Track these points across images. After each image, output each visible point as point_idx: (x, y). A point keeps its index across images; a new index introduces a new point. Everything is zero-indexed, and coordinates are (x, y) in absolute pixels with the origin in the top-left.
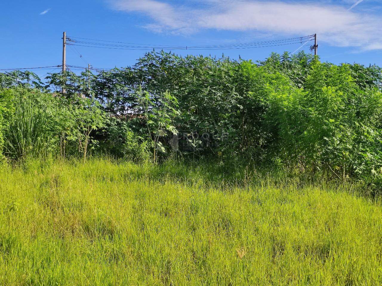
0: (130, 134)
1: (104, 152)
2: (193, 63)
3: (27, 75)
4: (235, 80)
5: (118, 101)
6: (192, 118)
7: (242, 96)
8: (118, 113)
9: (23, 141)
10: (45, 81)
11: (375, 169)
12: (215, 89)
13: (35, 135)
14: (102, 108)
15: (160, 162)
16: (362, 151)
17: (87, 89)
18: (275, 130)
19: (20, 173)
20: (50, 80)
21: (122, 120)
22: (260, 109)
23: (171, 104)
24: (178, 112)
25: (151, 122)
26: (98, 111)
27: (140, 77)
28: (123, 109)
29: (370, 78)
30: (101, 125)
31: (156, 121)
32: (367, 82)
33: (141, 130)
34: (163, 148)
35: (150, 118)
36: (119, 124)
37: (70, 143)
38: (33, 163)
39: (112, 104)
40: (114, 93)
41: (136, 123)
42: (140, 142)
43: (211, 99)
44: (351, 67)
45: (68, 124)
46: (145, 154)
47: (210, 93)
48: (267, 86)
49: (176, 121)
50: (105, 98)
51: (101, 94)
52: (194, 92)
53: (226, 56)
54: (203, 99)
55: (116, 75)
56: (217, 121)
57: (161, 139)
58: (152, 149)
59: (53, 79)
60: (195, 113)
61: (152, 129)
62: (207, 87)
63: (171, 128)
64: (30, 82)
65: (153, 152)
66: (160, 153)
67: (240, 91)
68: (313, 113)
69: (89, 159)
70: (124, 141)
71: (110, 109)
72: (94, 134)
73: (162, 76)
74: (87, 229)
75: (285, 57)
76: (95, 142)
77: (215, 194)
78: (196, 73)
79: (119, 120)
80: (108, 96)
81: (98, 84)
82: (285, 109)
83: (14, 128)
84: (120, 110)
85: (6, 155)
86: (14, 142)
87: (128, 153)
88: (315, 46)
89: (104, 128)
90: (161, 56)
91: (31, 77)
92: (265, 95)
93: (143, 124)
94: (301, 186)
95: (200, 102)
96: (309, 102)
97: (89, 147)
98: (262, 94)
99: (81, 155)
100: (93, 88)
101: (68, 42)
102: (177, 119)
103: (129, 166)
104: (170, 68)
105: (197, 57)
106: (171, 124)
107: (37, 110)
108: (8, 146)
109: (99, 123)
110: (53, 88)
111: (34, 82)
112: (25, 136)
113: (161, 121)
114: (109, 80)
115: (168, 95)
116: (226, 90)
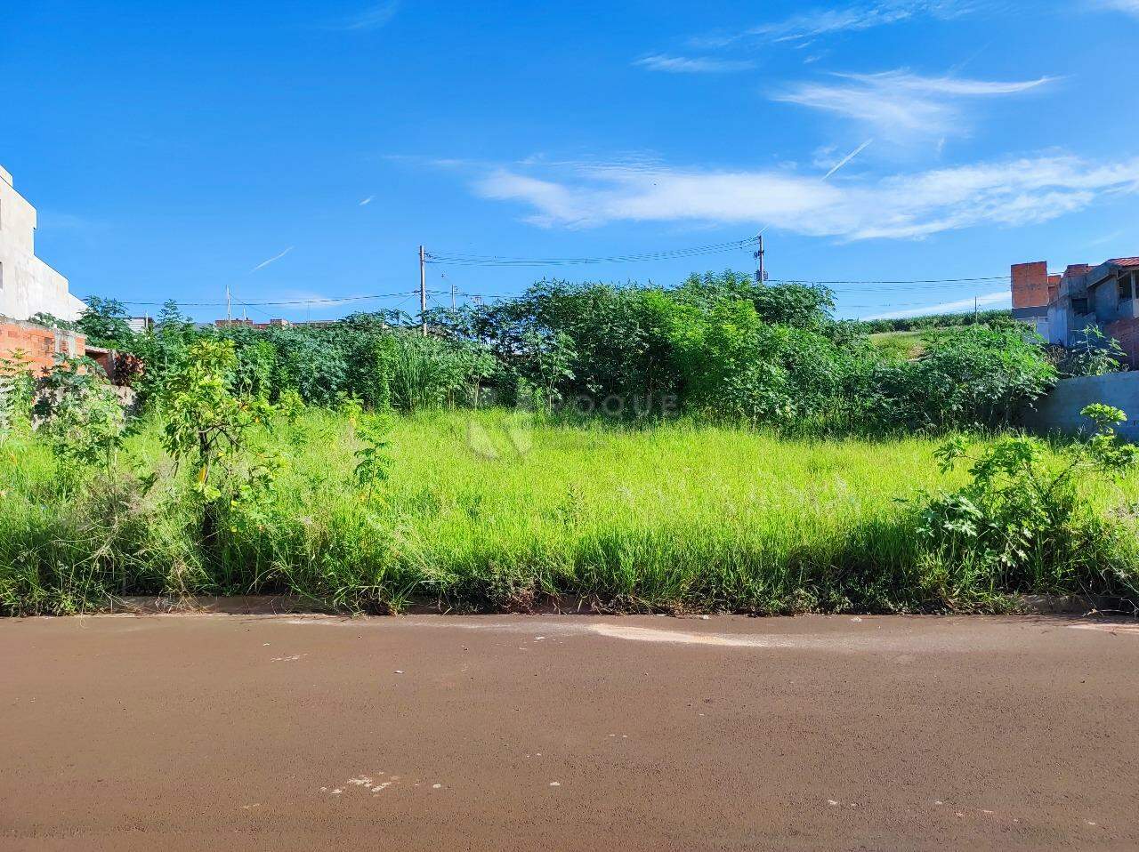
0: (521, 381)
2: (591, 292)
3: (397, 314)
4: (641, 314)
5: (503, 341)
6: (591, 360)
7: (647, 332)
8: (505, 355)
9: (410, 391)
11: (780, 409)
12: (616, 326)
13: (421, 385)
17: (467, 328)
21: (510, 363)
22: (667, 347)
23: (567, 347)
24: (575, 354)
25: (545, 367)
27: (528, 311)
29: (810, 302)
30: (490, 371)
31: (551, 365)
33: (532, 375)
34: (560, 396)
35: (544, 362)
36: (506, 369)
38: (421, 413)
39: (498, 346)
40: (499, 332)
41: (527, 367)
42: (534, 389)
43: (615, 338)
45: (456, 371)
46: (540, 402)
47: (611, 330)
49: (573, 364)
50: (488, 339)
51: (483, 333)
52: (592, 328)
54: (603, 337)
55: (499, 310)
56: (621, 362)
57: (557, 385)
58: (547, 396)
60: (595, 354)
61: (546, 374)
62: (607, 324)
63: (567, 372)
64: (400, 323)
65: (548, 399)
66: (556, 401)
67: (646, 328)
69: (480, 409)
70: (516, 388)
71: (495, 352)
72: (485, 382)
73: (556, 308)
76: (486, 390)
78: (595, 306)
79: (507, 364)
80: (493, 336)
81: (479, 321)
84: (506, 351)
85: (395, 406)
86: (401, 394)
87: (521, 400)
88: (761, 252)
89: (493, 374)
90: (553, 286)
91: (400, 316)
93: (536, 368)
95: (599, 340)
97: (480, 396)
99: (472, 404)
100: (474, 326)
102: (573, 362)
104: (564, 298)
105: (598, 283)
106: (568, 367)
108: (396, 398)
109: (487, 370)
111: (404, 322)
112: (412, 386)
113: (555, 365)
114: (492, 315)
115: (563, 336)
116: (631, 328)
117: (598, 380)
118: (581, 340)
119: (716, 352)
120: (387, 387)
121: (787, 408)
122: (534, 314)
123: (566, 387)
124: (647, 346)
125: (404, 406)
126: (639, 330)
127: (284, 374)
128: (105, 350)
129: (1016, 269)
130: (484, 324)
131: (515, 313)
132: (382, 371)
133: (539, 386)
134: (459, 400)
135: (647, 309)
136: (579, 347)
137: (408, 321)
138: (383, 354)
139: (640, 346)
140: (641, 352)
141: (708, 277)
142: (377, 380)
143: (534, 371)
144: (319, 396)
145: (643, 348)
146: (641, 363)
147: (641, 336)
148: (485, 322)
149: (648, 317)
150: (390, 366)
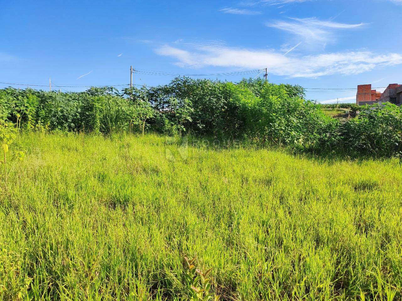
0: (167, 121)
1: (153, 130)
2: (200, 83)
3: (112, 89)
4: (223, 93)
5: (160, 103)
6: (200, 113)
7: (226, 101)
8: (161, 110)
9: (110, 124)
10: (121, 93)
11: (297, 140)
12: (212, 97)
13: (116, 121)
14: (152, 107)
15: (183, 135)
16: (290, 131)
17: (144, 97)
18: (244, 119)
19: (109, 141)
20: (124, 92)
21: (163, 114)
22: (236, 108)
23: (189, 105)
24: (192, 110)
25: (178, 115)
26: (150, 108)
27: (172, 90)
28: (163, 108)
29: (295, 92)
30: (152, 116)
31: (181, 114)
32: (293, 94)
33: (173, 119)
34: (184, 129)
35: (178, 113)
36: (161, 116)
37: (135, 125)
38: (115, 136)
39: (157, 105)
40: (158, 99)
41: (170, 116)
42: (172, 125)
43: (210, 102)
44: (285, 86)
45: (134, 115)
46: (175, 132)
47: (210, 99)
49: (192, 115)
50: (153, 102)
51: (152, 99)
52: (201, 98)
53: (219, 80)
54: (206, 103)
55: (159, 89)
56: (213, 114)
57: (183, 124)
58: (178, 129)
59: (126, 92)
60: (201, 111)
61: (179, 119)
62: (208, 96)
63: (188, 118)
64: (113, 93)
65: (179, 131)
66: (183, 131)
67: (226, 98)
68: (265, 111)
69: (145, 134)
70: (164, 125)
71: (156, 108)
72: (148, 121)
73: (184, 90)
74: (144, 170)
75: (250, 80)
76: (148, 125)
77: (212, 152)
78: (202, 89)
79: (161, 114)
80: (156, 101)
81: (150, 94)
82: (250, 108)
83: (105, 117)
84: (162, 108)
85: (101, 131)
86: (105, 125)
87: (166, 131)
88: (266, 75)
89: (153, 118)
90: (183, 79)
91: (114, 90)
92: (239, 100)
94: (257, 149)
95: (204, 104)
96: (262, 105)
97: (145, 128)
98: (237, 100)
99: (141, 132)
100: (147, 96)
101: (133, 71)
102: (192, 114)
104: (188, 85)
105: (203, 80)
106: (189, 116)
107: (117, 107)
108: (103, 127)
109: (150, 115)
110: (126, 96)
111: (115, 93)
112: (111, 122)
113: (183, 114)
114: (156, 92)
115: (187, 100)
116: (219, 99)
117: (203, 122)
118: (195, 104)
120: (98, 121)
121: (300, 140)
122: (174, 92)
123: (187, 124)
124: (226, 107)
125: (106, 131)
126: (223, 100)
127: (43, 113)
129: (360, 87)
130: (152, 95)
131: (167, 91)
132: (96, 112)
133: (175, 124)
134: (136, 130)
135: (226, 90)
136: (195, 106)
137: (117, 92)
138: (97, 105)
139: (223, 107)
140: (223, 110)
142: (94, 118)
143: (172, 117)
144: (61, 124)
145: (224, 108)
146: (223, 115)
147: (224, 103)
149: (226, 93)
150: (100, 111)
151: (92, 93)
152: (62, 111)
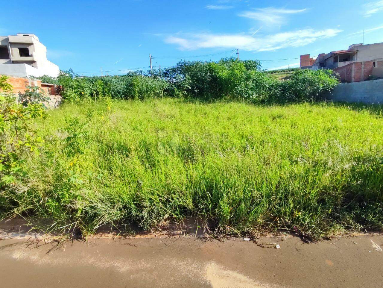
0: (176, 89)
1: (169, 96)
2: (195, 64)
3: (141, 72)
4: (209, 69)
5: (171, 78)
6: (195, 83)
8: (171, 82)
9: (144, 94)
10: (147, 73)
11: (252, 96)
13: (147, 92)
14: (166, 81)
15: (186, 98)
17: (161, 75)
18: (221, 85)
19: (144, 104)
20: (148, 73)
21: (173, 85)
22: (217, 78)
23: (188, 79)
24: (191, 81)
25: (182, 85)
26: (166, 82)
27: (177, 70)
28: (173, 81)
30: (167, 87)
31: (184, 84)
33: (179, 88)
34: (187, 93)
35: (182, 84)
36: (172, 86)
37: (157, 93)
38: (147, 100)
39: (169, 80)
40: (170, 76)
41: (177, 86)
42: (179, 92)
43: (201, 76)
45: (157, 87)
46: (181, 95)
47: (201, 74)
48: (219, 70)
49: (190, 84)
51: (165, 76)
52: (195, 74)
53: (206, 60)
54: (198, 76)
55: (170, 70)
56: (204, 83)
57: (186, 90)
58: (183, 94)
59: (149, 72)
60: (196, 81)
61: (183, 87)
62: (199, 72)
63: (189, 86)
64: (142, 74)
66: (186, 95)
67: (210, 73)
69: (164, 98)
70: (174, 91)
71: (168, 81)
72: (165, 90)
73: (185, 69)
76: (165, 92)
77: (202, 106)
78: (196, 67)
79: (172, 85)
80: (168, 77)
81: (164, 73)
83: (140, 90)
84: (172, 81)
85: (139, 98)
86: (141, 95)
87: (176, 95)
88: (238, 53)
89: (167, 88)
90: (184, 62)
91: (142, 72)
92: (218, 74)
93: (180, 86)
95: (197, 77)
97: (164, 94)
98: (217, 73)
99: (161, 97)
100: (163, 74)
101: (152, 58)
102: (190, 83)
103: (177, 100)
104: (188, 66)
105: (196, 61)
107: (146, 83)
108: (140, 96)
109: (166, 87)
110: (149, 75)
111: (144, 74)
112: (144, 92)
114: (168, 71)
115: (187, 76)
116: (206, 73)
117: (198, 88)
118: (192, 77)
119: (232, 79)
120: (137, 93)
121: (254, 96)
122: (179, 70)
123: (188, 90)
124: (211, 78)
125: (142, 98)
126: (209, 74)
127: (106, 90)
128: (53, 85)
129: (302, 57)
130: (166, 74)
131: (174, 70)
132: (135, 88)
133: (181, 91)
134: (158, 96)
135: (210, 67)
136: (192, 79)
137: (144, 73)
138: (135, 83)
139: (209, 78)
140: (209, 80)
141: (226, 59)
142: (134, 91)
143: (179, 86)
144: (116, 95)
145: (210, 79)
146: (210, 83)
147: (209, 76)
148: (166, 73)
149: (211, 69)
150: (137, 87)
151: (130, 75)
152: (116, 88)
